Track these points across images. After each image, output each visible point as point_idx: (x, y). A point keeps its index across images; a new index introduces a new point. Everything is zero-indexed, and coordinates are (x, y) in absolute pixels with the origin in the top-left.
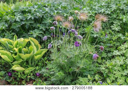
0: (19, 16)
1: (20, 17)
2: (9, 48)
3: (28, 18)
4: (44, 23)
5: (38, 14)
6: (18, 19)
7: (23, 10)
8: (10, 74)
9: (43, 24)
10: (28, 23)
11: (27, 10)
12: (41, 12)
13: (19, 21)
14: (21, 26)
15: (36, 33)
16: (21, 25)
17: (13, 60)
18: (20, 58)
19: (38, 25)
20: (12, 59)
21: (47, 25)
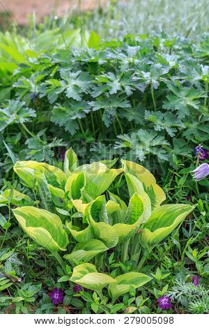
0: (73, 82)
1: (78, 83)
2: (50, 196)
3: (111, 88)
4: (170, 110)
5: (146, 75)
6: (71, 93)
7: (87, 60)
8: (56, 296)
9: (164, 111)
10: (110, 108)
11: (101, 62)
12: (158, 70)
13: (78, 98)
14: (84, 116)
15: (142, 143)
16: (87, 111)
17: (68, 242)
18: (95, 236)
19: (149, 116)
20: (65, 241)
21: (181, 116)
